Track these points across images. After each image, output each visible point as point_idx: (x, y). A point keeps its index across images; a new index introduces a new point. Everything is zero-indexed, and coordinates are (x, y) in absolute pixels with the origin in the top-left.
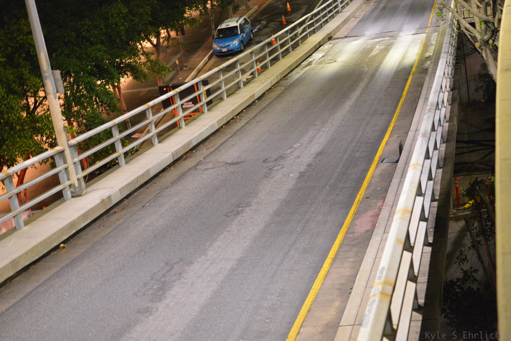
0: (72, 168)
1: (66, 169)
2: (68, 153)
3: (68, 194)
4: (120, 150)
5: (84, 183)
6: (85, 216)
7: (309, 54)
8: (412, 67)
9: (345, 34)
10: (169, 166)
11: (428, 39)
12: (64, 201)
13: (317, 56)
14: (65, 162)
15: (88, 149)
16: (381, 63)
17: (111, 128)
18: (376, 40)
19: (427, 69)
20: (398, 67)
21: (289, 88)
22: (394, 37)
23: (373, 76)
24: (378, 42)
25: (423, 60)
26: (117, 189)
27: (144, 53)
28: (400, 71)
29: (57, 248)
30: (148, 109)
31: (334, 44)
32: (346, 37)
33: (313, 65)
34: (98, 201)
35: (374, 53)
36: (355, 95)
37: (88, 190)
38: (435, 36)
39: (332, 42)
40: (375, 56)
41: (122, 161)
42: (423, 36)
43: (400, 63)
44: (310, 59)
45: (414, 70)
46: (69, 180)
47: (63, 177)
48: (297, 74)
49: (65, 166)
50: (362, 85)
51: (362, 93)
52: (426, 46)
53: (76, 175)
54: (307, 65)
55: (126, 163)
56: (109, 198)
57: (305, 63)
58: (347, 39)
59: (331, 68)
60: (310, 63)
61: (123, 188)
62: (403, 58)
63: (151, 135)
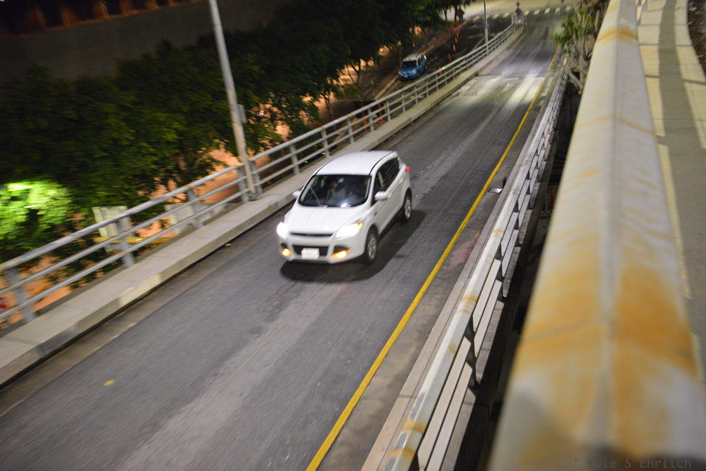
0: (250, 179)
1: (245, 181)
2: (247, 168)
3: (246, 198)
4: (296, 163)
5: (260, 190)
7: (459, 87)
8: (529, 104)
9: (488, 72)
11: (546, 81)
12: (243, 203)
13: (465, 88)
14: (245, 174)
16: (508, 99)
18: (509, 79)
19: (540, 108)
20: (520, 102)
21: (438, 114)
22: (522, 78)
23: (500, 109)
24: (510, 81)
25: (539, 99)
26: (284, 196)
28: (520, 107)
30: (322, 131)
31: (478, 80)
32: (488, 75)
33: (460, 96)
34: (265, 207)
35: (504, 90)
36: (483, 125)
37: (264, 194)
38: (551, 80)
39: (478, 78)
40: (505, 93)
41: (297, 170)
42: (543, 79)
43: (522, 100)
44: (459, 91)
45: (530, 107)
46: (247, 187)
48: (446, 104)
49: (245, 177)
50: (491, 116)
51: (489, 123)
52: (543, 88)
53: (253, 184)
54: (455, 96)
55: (301, 171)
57: (455, 93)
58: (489, 77)
59: (472, 100)
60: (458, 94)
62: (525, 96)
63: (322, 150)
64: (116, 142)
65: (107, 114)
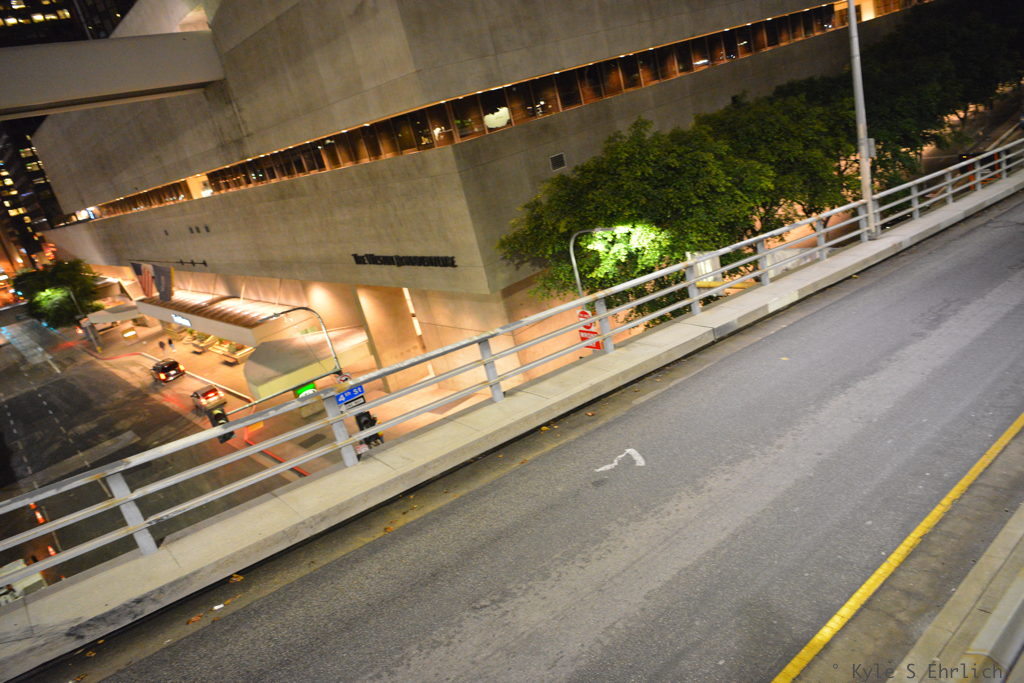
0: (871, 217)
1: (867, 218)
2: (870, 205)
3: (865, 237)
4: (916, 206)
5: (879, 230)
6: (877, 255)
10: (960, 222)
12: (861, 243)
14: (867, 212)
15: (885, 204)
17: (910, 188)
26: (908, 237)
27: (950, 126)
29: (850, 277)
30: (946, 174)
34: (890, 245)
37: (884, 235)
41: (916, 215)
46: (868, 226)
47: (863, 224)
49: (866, 215)
53: (874, 223)
55: (920, 216)
56: (900, 244)
61: (914, 236)
63: (946, 195)
64: (713, 189)
65: (705, 162)
